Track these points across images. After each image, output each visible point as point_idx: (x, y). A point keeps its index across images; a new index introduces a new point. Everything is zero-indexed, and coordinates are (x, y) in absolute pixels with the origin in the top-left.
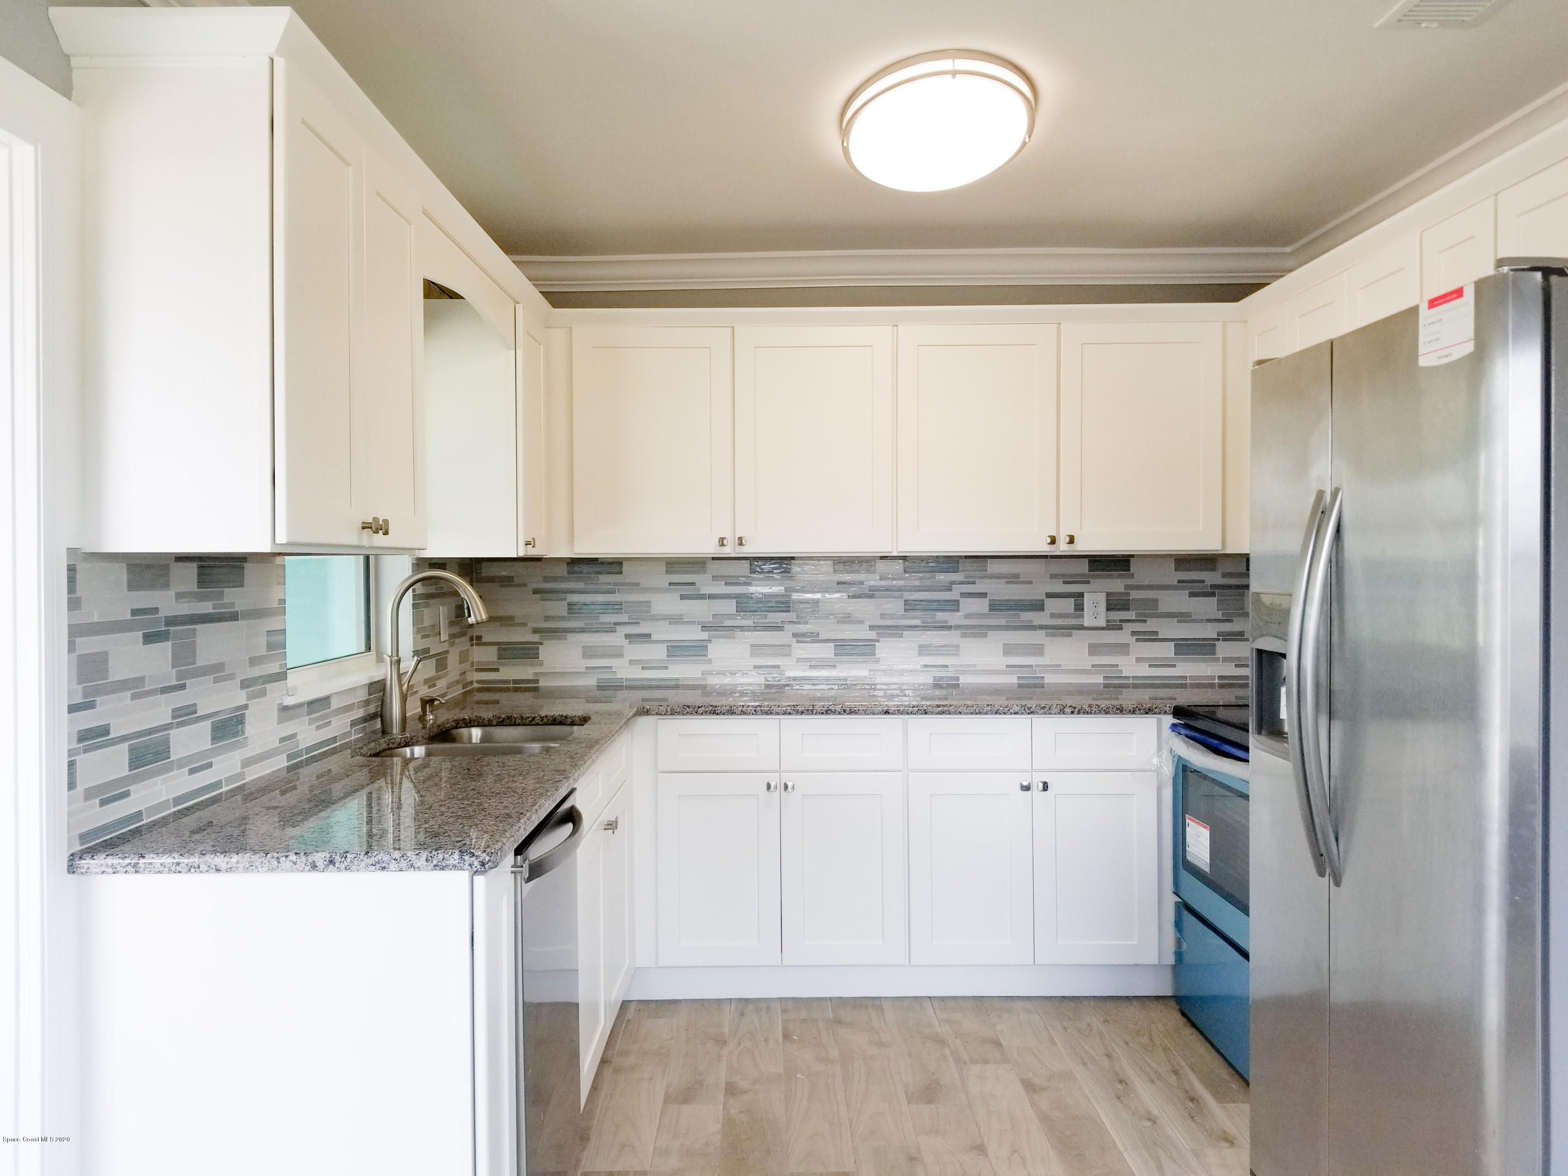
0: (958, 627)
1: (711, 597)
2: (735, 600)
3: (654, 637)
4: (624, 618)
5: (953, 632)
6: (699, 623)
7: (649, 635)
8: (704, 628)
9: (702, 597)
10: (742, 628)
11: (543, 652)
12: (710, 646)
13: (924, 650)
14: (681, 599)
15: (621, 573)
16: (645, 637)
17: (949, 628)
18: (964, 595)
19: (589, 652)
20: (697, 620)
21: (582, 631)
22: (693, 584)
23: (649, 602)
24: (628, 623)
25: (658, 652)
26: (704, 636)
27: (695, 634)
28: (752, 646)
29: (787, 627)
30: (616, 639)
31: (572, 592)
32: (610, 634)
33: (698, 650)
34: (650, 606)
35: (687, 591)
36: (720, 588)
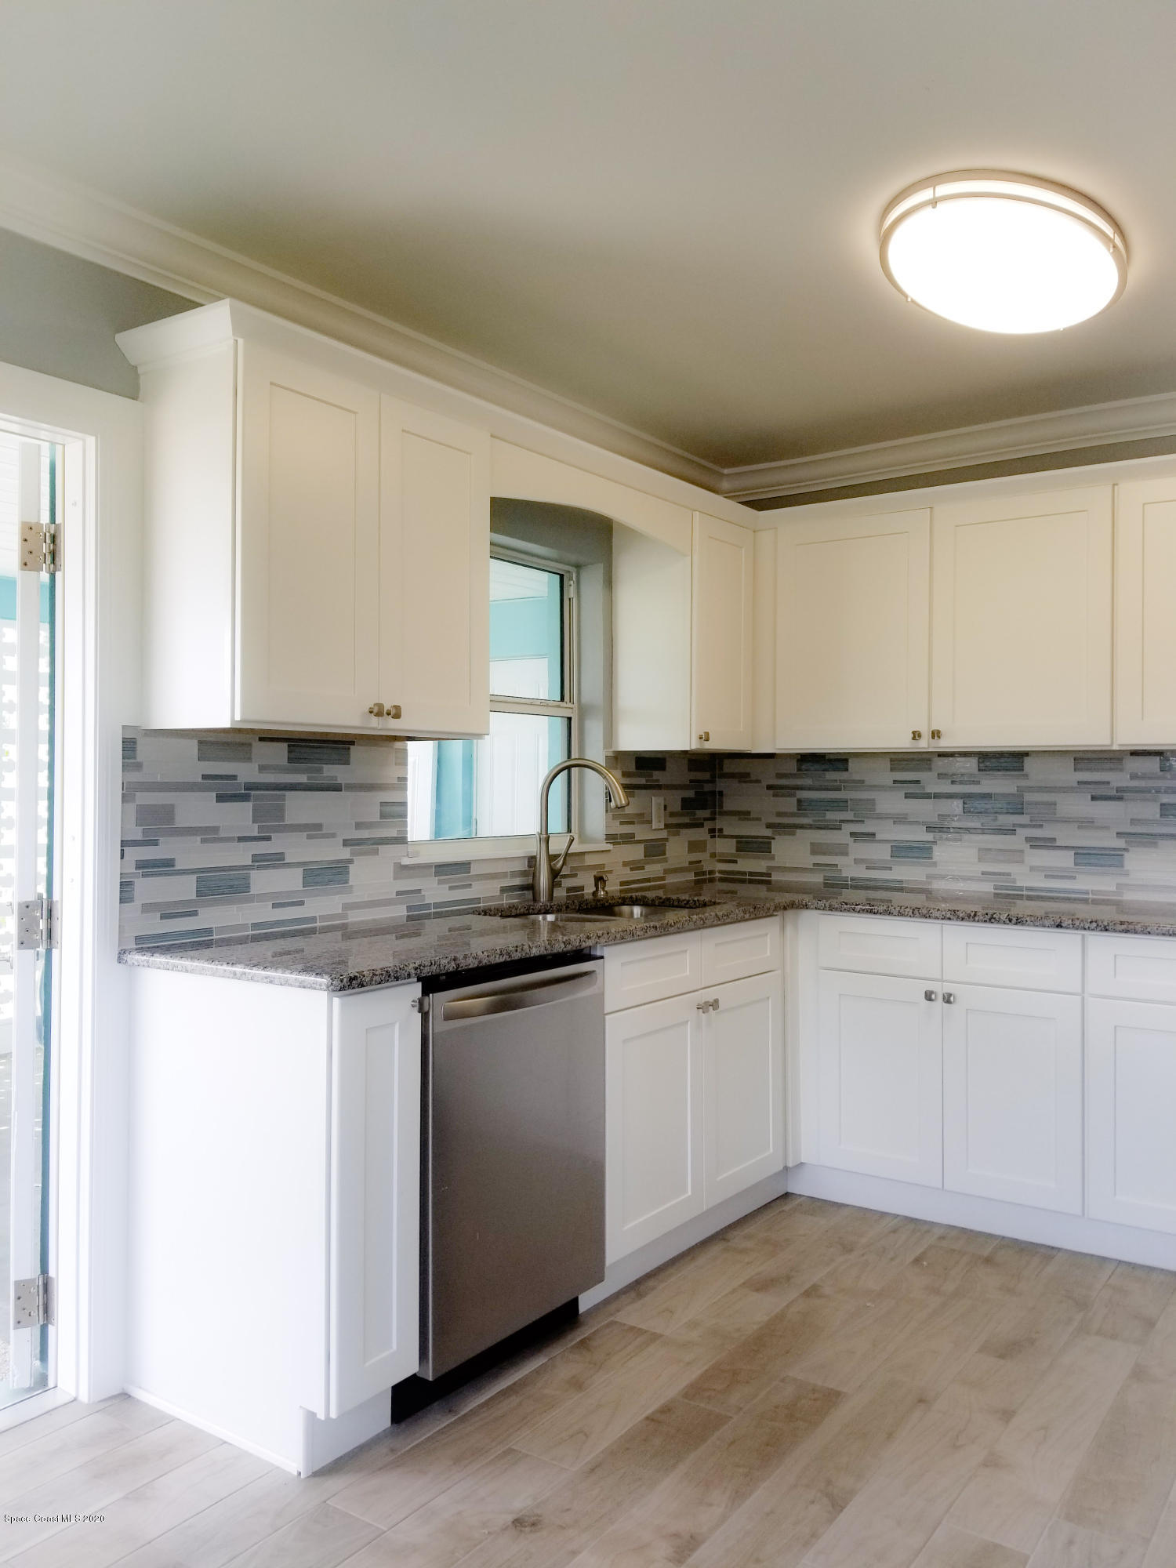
1: (937, 796)
2: (962, 800)
3: (878, 837)
4: (849, 815)
6: (923, 823)
7: (874, 835)
8: (929, 829)
9: (928, 796)
10: (968, 830)
11: (775, 846)
12: (935, 848)
14: (906, 797)
15: (847, 770)
16: (870, 836)
19: (816, 849)
20: (921, 820)
21: (810, 827)
22: (918, 782)
23: (874, 800)
24: (852, 821)
25: (881, 852)
26: (929, 837)
27: (921, 835)
28: (979, 850)
29: (1019, 830)
30: (842, 837)
31: (801, 788)
32: (835, 831)
33: (921, 852)
34: (874, 804)
35: (912, 788)
36: (946, 787)
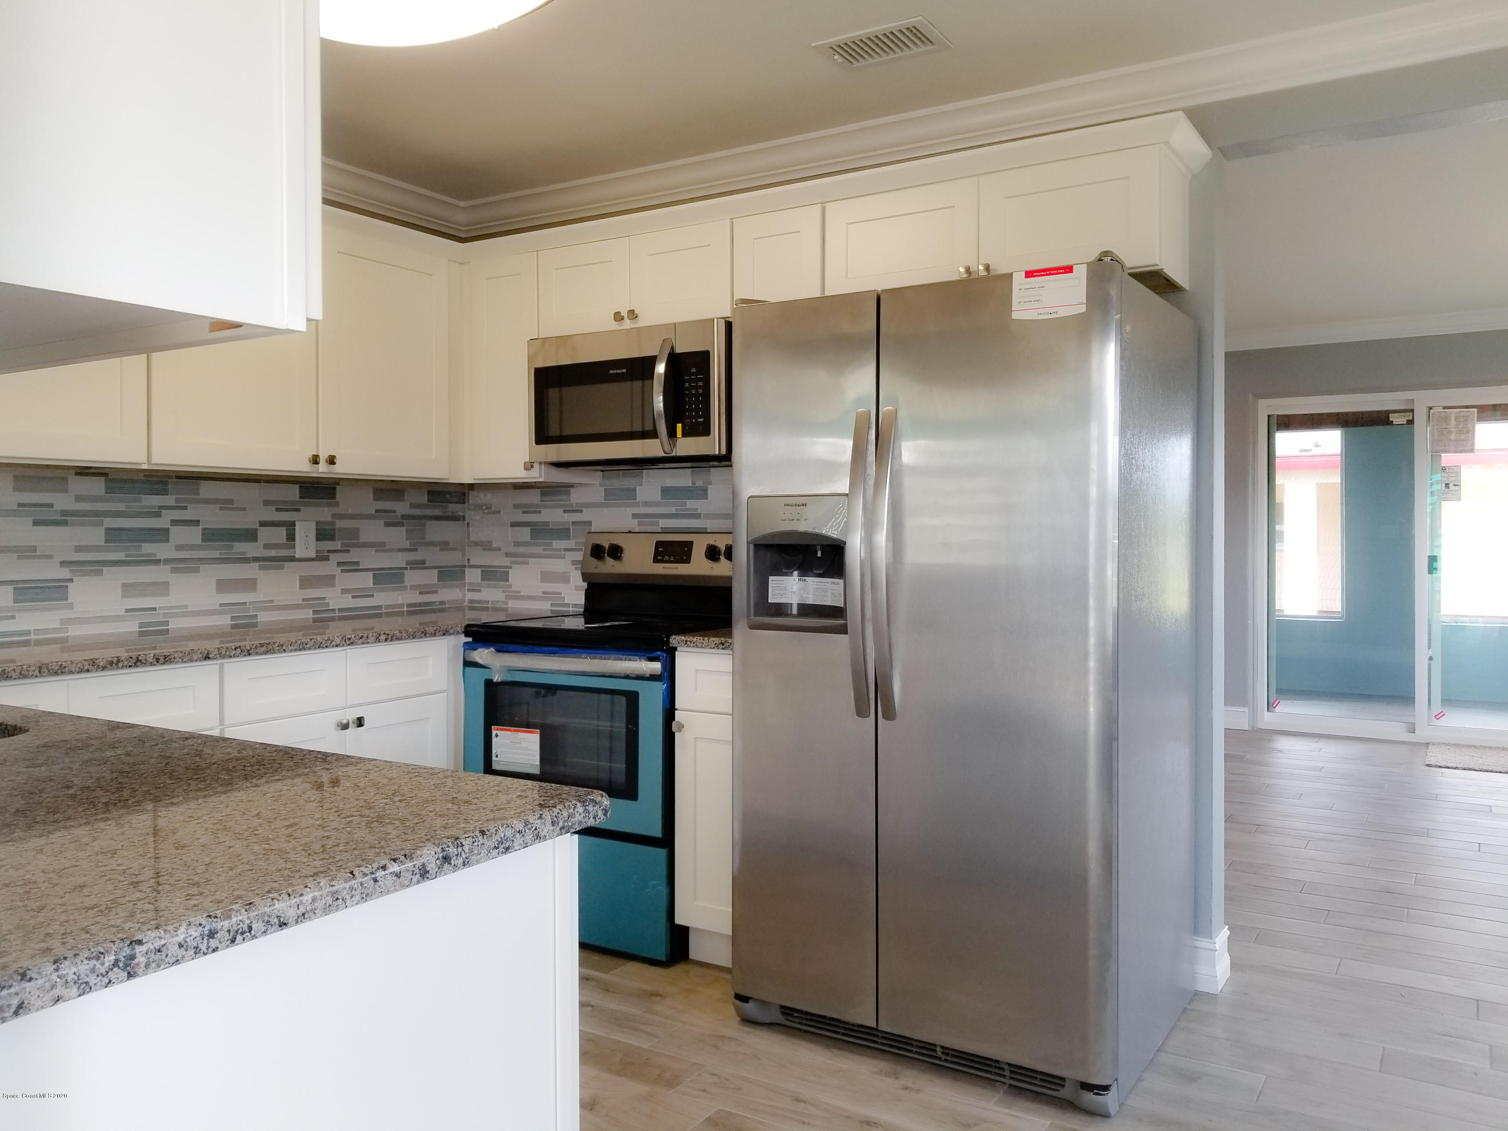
0: (167, 561)
5: (162, 567)
13: (129, 589)
17: (157, 562)
18: (175, 522)
